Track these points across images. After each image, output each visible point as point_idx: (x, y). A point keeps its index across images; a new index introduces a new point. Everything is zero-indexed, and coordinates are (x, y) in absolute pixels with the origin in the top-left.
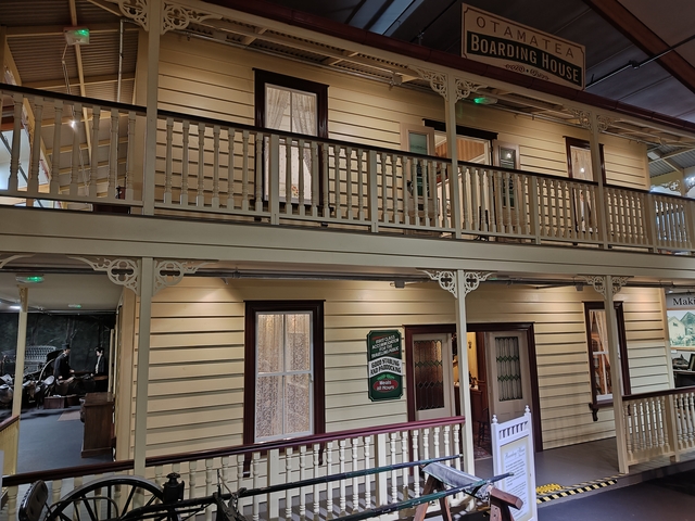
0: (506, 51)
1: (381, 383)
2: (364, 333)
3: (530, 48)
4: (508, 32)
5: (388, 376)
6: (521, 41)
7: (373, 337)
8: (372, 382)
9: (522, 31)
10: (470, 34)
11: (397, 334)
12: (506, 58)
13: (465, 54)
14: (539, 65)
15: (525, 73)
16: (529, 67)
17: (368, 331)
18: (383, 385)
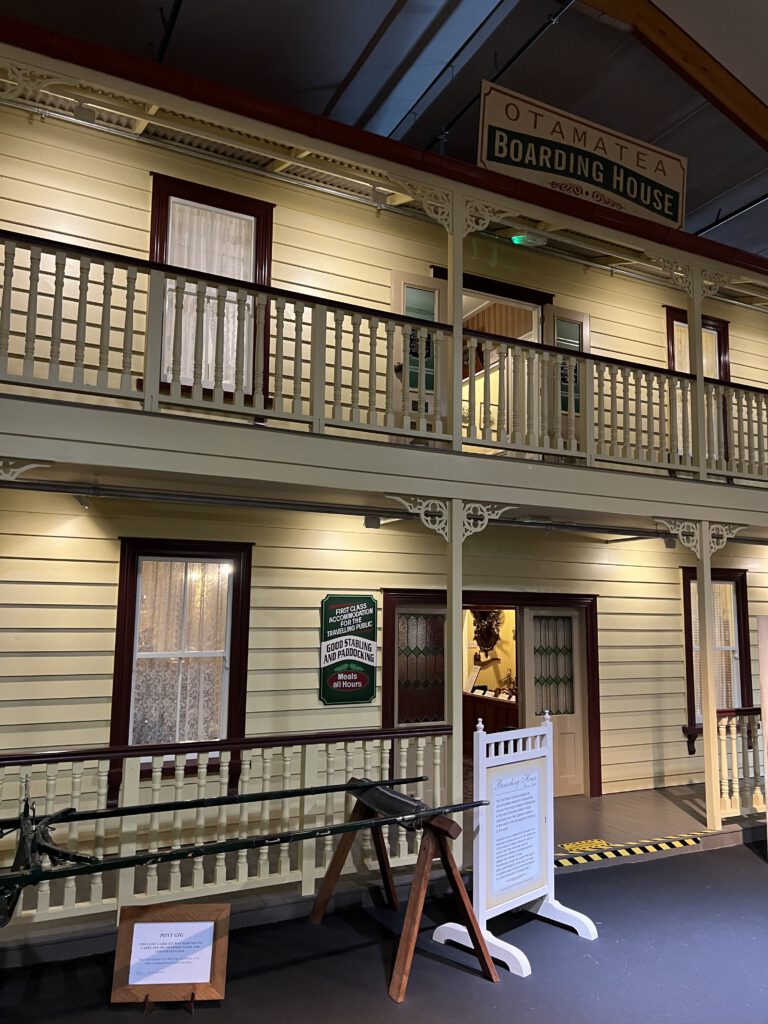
0: (552, 160)
1: (340, 676)
2: (317, 599)
3: (593, 157)
4: (557, 128)
5: (353, 666)
6: (579, 145)
7: (331, 605)
8: (327, 675)
9: (581, 129)
10: (492, 130)
11: (370, 602)
12: (553, 171)
13: (483, 162)
14: (607, 184)
15: (583, 197)
16: (591, 188)
17: (323, 595)
18: (344, 680)
